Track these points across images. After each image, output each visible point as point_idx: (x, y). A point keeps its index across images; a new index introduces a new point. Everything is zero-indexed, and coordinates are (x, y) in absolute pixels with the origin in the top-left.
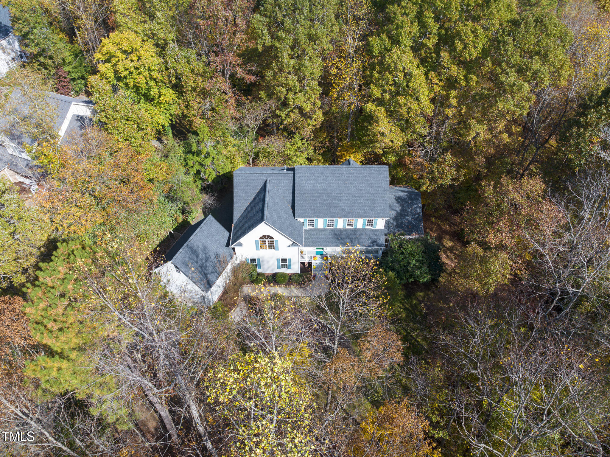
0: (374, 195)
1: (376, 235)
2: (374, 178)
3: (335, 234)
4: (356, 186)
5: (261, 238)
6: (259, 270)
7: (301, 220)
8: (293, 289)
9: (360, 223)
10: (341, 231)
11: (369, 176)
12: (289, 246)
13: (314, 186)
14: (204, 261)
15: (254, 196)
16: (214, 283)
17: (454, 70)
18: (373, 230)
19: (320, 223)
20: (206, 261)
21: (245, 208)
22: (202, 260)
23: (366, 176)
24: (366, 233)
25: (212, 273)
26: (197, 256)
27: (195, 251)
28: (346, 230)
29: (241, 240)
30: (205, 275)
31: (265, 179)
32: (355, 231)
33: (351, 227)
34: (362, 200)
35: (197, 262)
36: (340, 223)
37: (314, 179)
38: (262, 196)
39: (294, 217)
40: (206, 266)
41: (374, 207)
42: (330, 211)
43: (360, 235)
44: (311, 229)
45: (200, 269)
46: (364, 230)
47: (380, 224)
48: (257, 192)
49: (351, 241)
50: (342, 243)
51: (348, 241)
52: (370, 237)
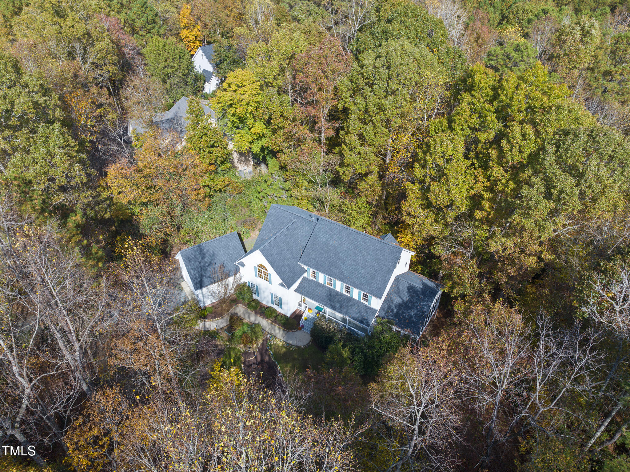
1: (367, 312)
2: (384, 255)
3: (330, 295)
4: (364, 255)
5: (258, 266)
6: (255, 296)
7: (306, 268)
8: (276, 328)
9: (356, 294)
10: (337, 293)
12: (279, 285)
14: (207, 264)
16: (206, 286)
18: (366, 306)
19: (321, 278)
20: (209, 266)
24: (358, 306)
25: (209, 277)
26: (203, 258)
27: (204, 254)
28: (341, 295)
30: (202, 276)
31: (293, 219)
32: (350, 299)
33: (347, 294)
34: (363, 271)
35: (200, 263)
36: (339, 286)
37: (331, 234)
39: (298, 261)
40: (206, 269)
41: (372, 283)
42: (330, 270)
43: (351, 305)
44: (313, 281)
45: (200, 269)
46: (358, 302)
47: (376, 304)
49: (341, 307)
50: (331, 305)
51: (338, 305)
52: (360, 312)
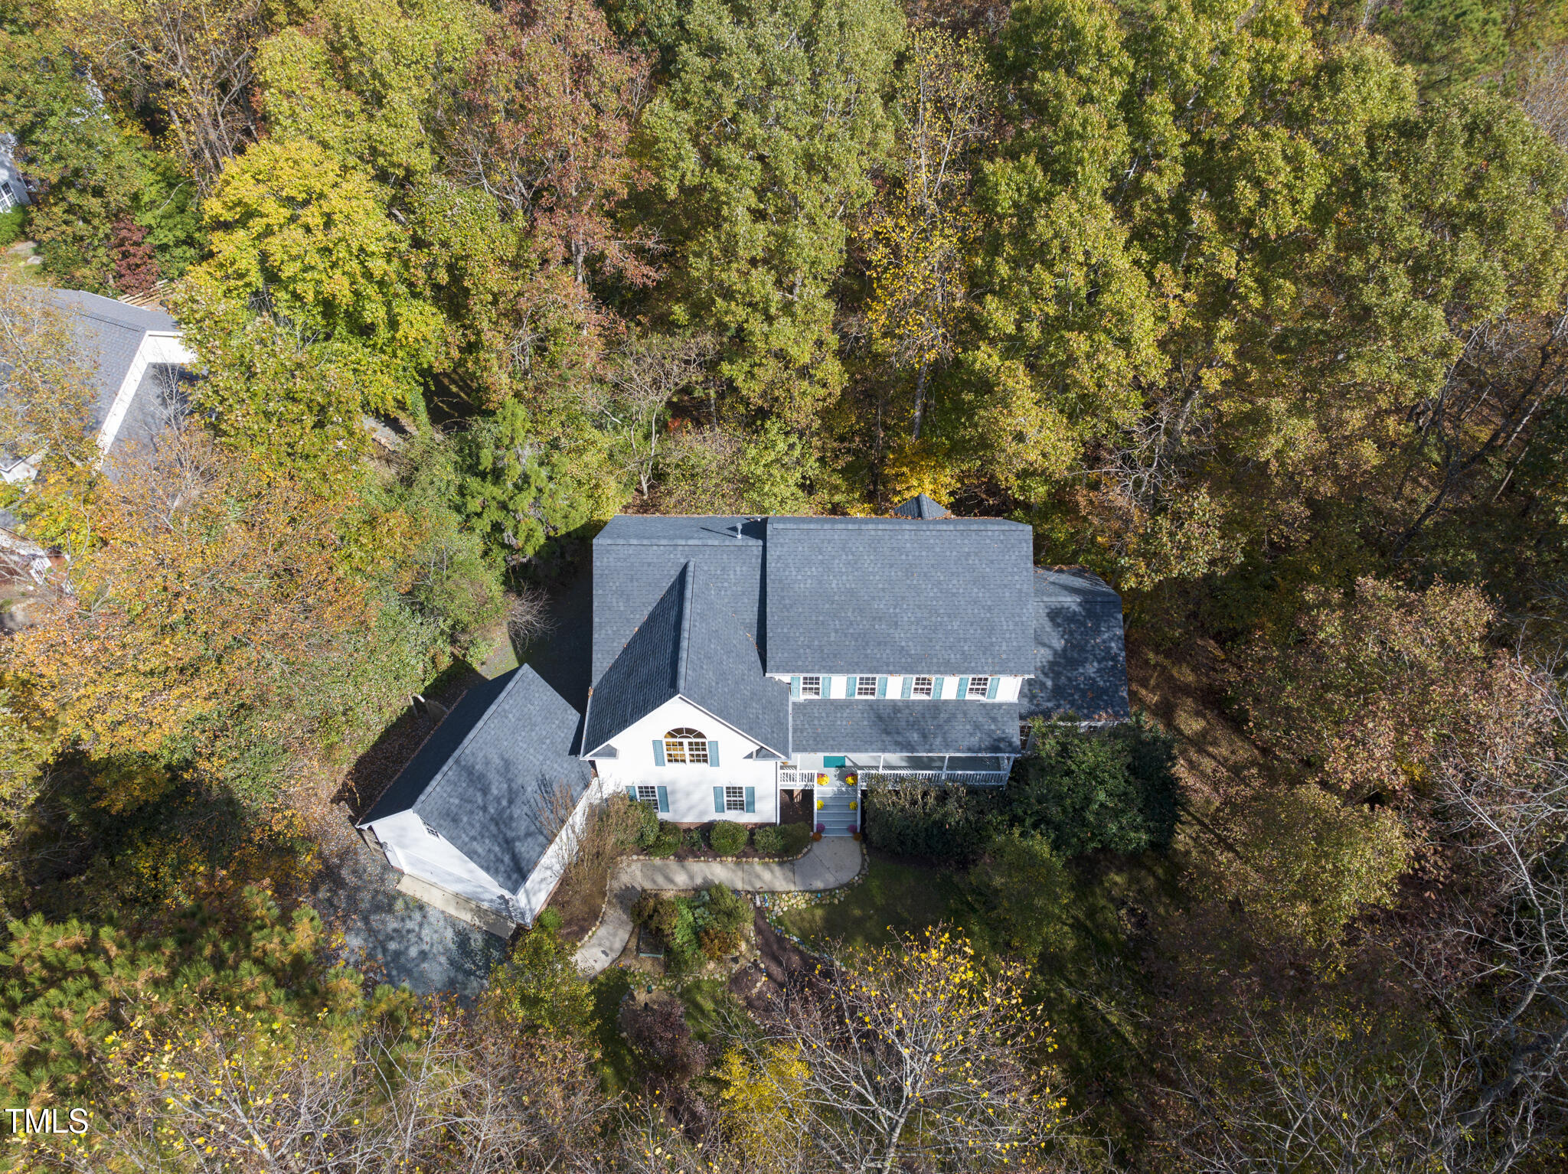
0: (990, 609)
1: (994, 720)
2: (992, 562)
3: (880, 718)
4: (940, 582)
5: (671, 734)
6: (662, 816)
7: (786, 678)
8: (758, 868)
9: (949, 688)
10: (895, 707)
11: (976, 554)
12: (750, 756)
13: (820, 582)
14: (504, 803)
15: (650, 609)
16: (536, 864)
17: (1228, 262)
18: (984, 705)
19: (838, 687)
20: (511, 802)
21: (625, 642)
22: (498, 800)
23: (968, 554)
24: (965, 714)
25: (528, 835)
26: (485, 791)
27: (482, 777)
28: (908, 705)
29: (613, 742)
30: (508, 844)
31: (683, 561)
32: (936, 708)
33: (924, 697)
34: (956, 624)
35: (484, 809)
36: (895, 688)
37: (822, 562)
38: (674, 613)
39: (765, 671)
40: (511, 818)
41: (992, 644)
42: (866, 656)
43: (948, 720)
44: (811, 702)
45: (493, 828)
46: (960, 704)
47: (1008, 689)
48: (658, 597)
49: (924, 736)
50: (897, 743)
51: (915, 737)
52: (977, 726)
